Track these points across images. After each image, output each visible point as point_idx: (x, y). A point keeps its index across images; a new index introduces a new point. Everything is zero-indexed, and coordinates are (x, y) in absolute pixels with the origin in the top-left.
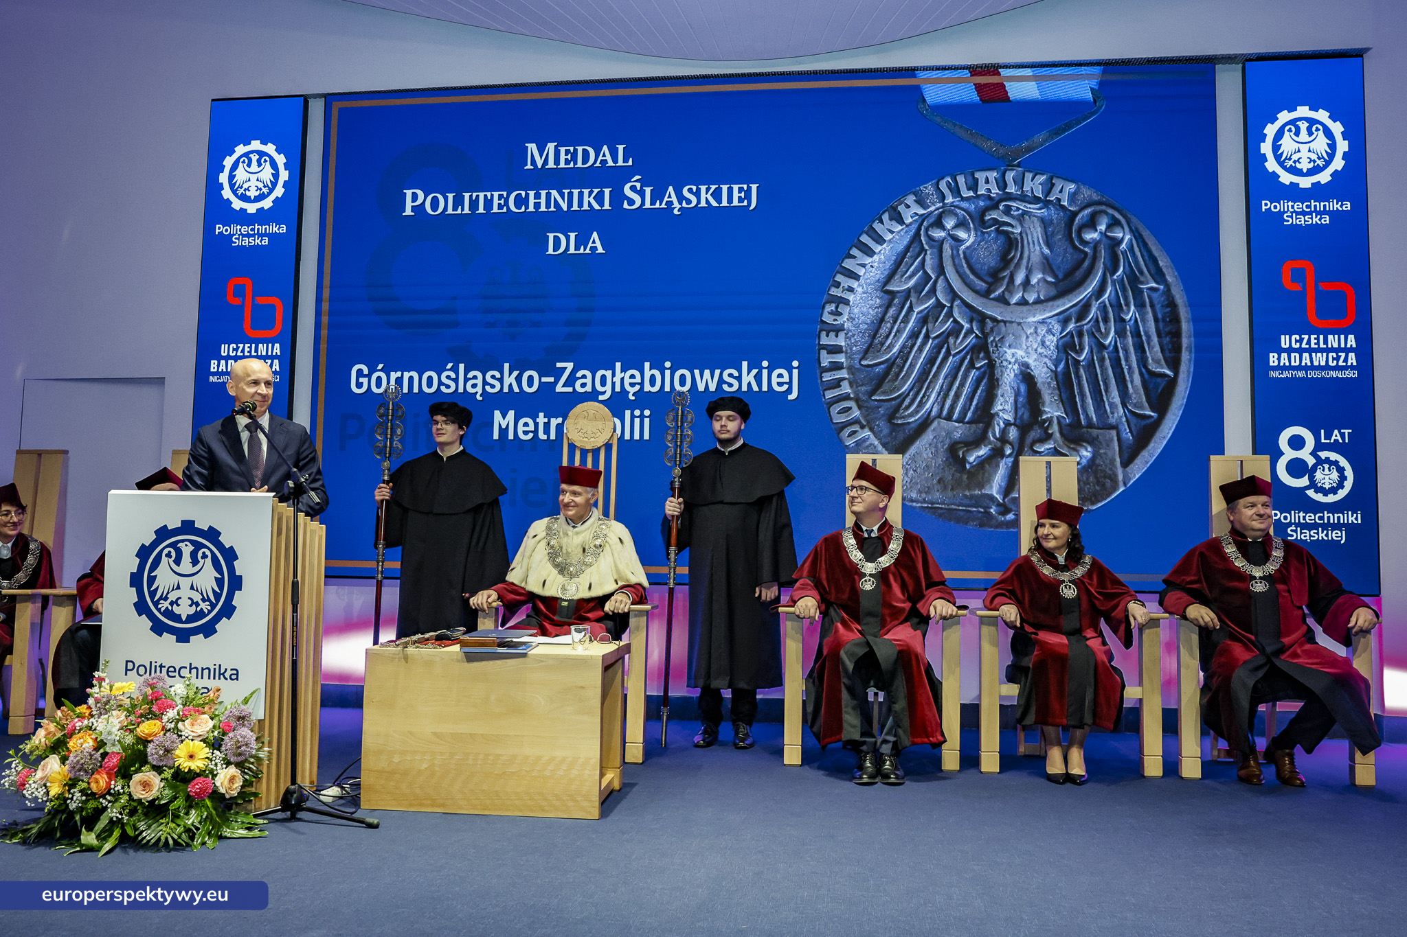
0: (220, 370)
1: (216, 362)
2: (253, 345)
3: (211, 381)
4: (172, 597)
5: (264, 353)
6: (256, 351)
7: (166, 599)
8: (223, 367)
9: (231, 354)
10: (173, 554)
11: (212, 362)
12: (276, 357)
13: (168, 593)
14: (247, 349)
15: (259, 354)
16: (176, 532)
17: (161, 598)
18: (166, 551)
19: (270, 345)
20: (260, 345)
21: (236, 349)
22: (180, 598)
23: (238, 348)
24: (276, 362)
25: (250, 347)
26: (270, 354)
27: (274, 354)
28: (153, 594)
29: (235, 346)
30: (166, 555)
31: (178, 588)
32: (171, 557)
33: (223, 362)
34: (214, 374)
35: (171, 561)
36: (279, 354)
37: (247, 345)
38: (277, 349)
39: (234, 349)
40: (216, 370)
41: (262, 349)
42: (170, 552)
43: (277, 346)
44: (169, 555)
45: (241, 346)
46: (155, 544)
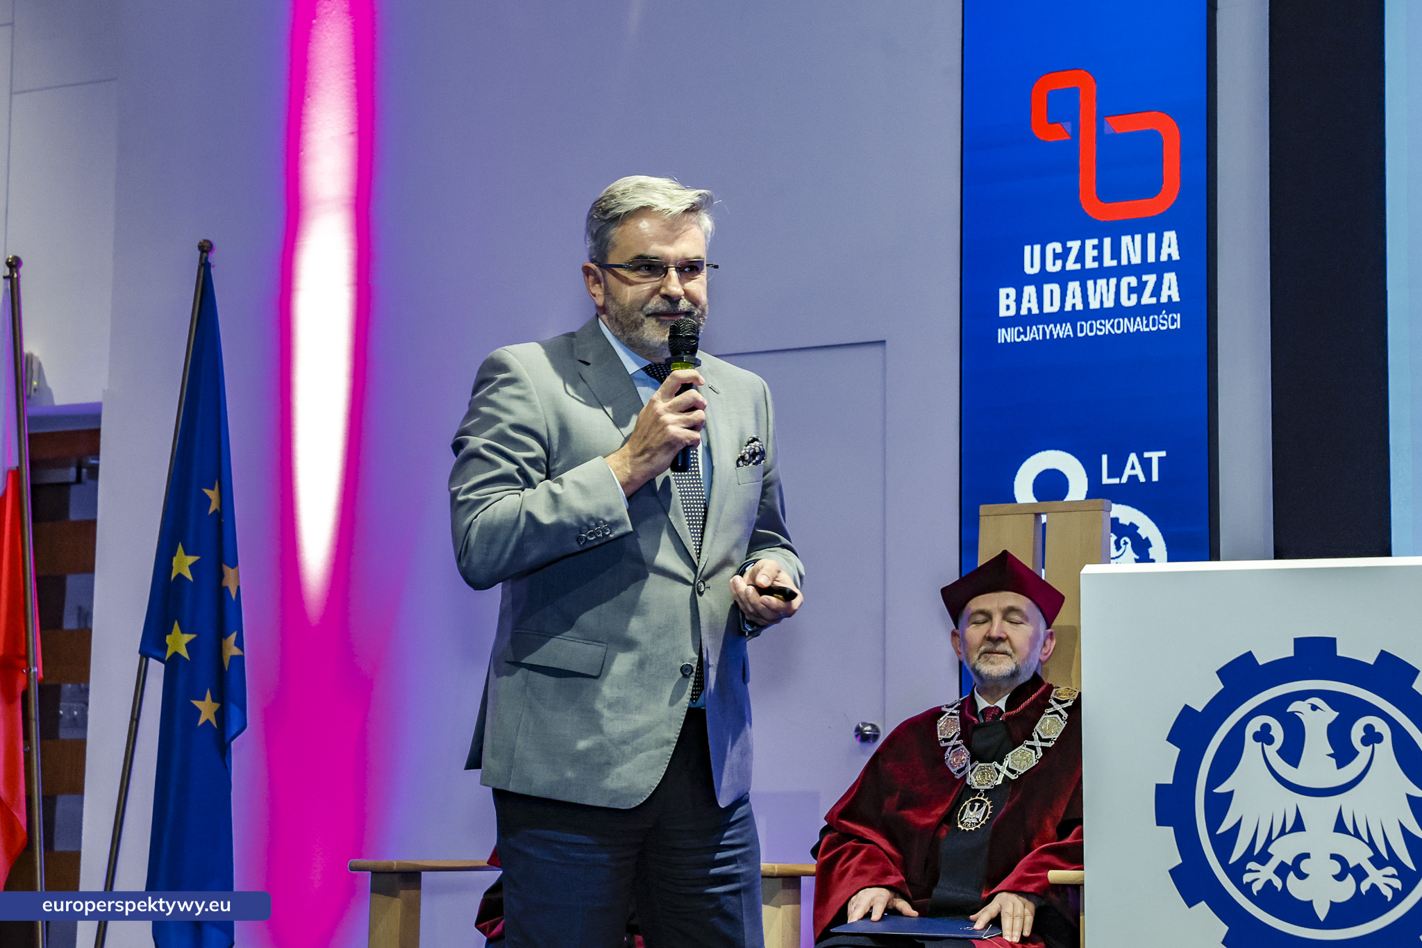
0: (1024, 312)
1: (1012, 292)
2: (1107, 242)
3: (1001, 340)
4: (1283, 851)
5: (1136, 260)
6: (1116, 254)
7: (1264, 858)
8: (1030, 302)
9: (1050, 268)
10: (1278, 732)
11: (1003, 292)
12: (1170, 265)
13: (1269, 841)
14: (1090, 253)
15: (1124, 262)
16: (1280, 671)
17: (1248, 855)
18: (1254, 725)
19: (1151, 237)
20: (1126, 240)
21: (1063, 256)
22: (1307, 856)
23: (1067, 251)
24: (1170, 278)
25: (1099, 248)
26: (1151, 258)
27: (1164, 258)
28: (1224, 844)
29: (1058, 247)
30: (1257, 737)
31: (1299, 826)
32: (1270, 741)
33: (1030, 291)
34: (1008, 322)
35: (1272, 751)
36: (1176, 257)
37: (1090, 243)
38: (1171, 246)
39: (1056, 256)
40: (1012, 312)
41: (1131, 249)
42: (1266, 728)
43: (1170, 236)
44: (1264, 736)
45: (1075, 245)
46: (1220, 707)
